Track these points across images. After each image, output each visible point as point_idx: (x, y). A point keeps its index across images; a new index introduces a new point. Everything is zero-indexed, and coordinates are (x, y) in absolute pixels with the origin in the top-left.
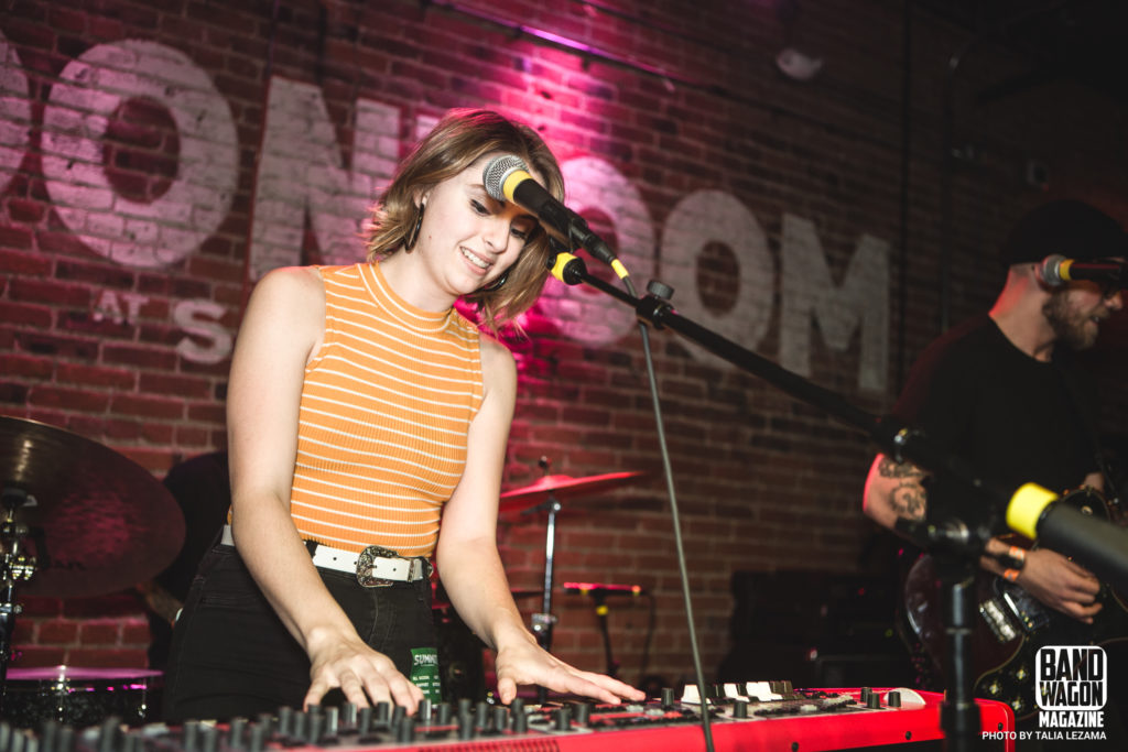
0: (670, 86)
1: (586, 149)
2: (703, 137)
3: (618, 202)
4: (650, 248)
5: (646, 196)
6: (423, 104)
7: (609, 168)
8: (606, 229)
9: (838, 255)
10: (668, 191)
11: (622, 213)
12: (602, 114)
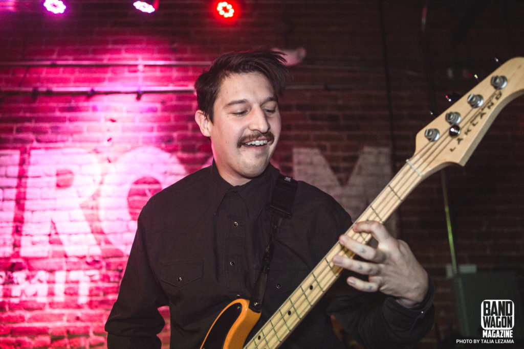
1: (140, 144)
3: (163, 168)
5: (182, 161)
6: (35, 144)
7: (158, 150)
9: (343, 165)
11: (166, 175)
12: (151, 122)
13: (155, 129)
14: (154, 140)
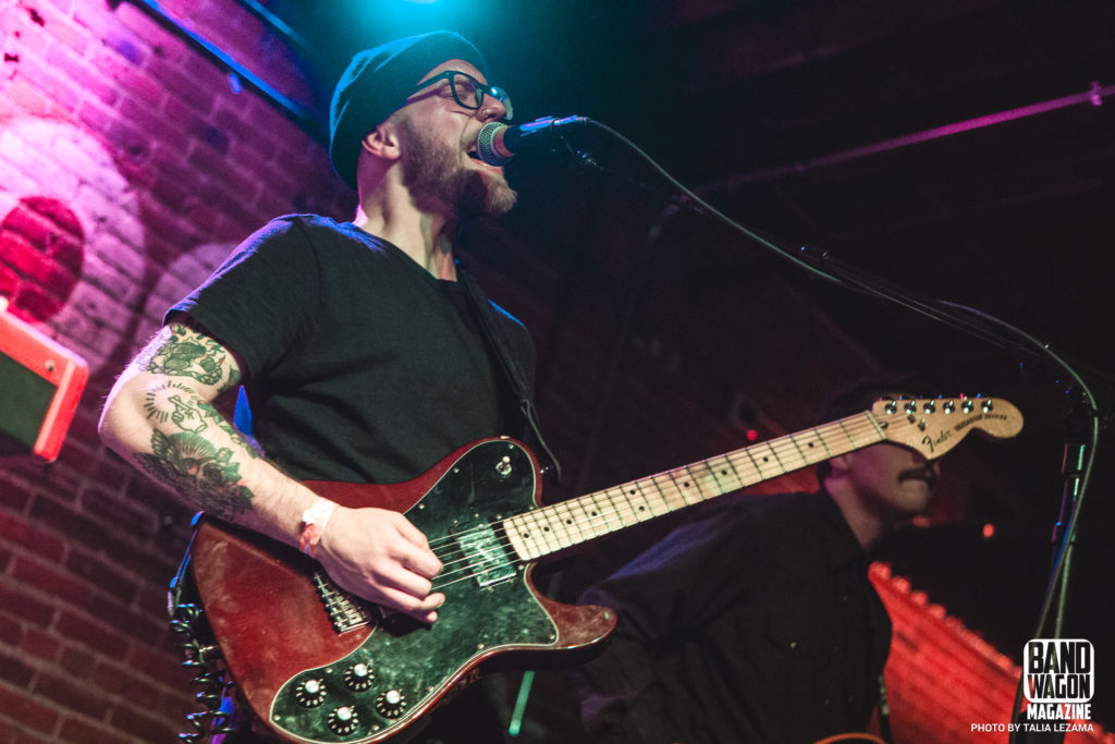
0: (235, 85)
1: (75, 116)
2: (265, 175)
3: (103, 209)
4: (133, 291)
5: (145, 216)
7: (105, 157)
8: (71, 240)
10: (185, 225)
11: (102, 226)
12: (116, 77)
13: (119, 103)
14: (107, 127)
